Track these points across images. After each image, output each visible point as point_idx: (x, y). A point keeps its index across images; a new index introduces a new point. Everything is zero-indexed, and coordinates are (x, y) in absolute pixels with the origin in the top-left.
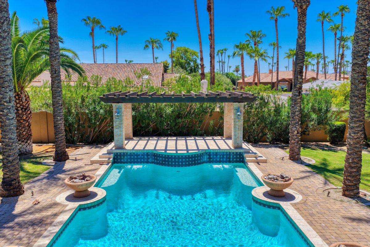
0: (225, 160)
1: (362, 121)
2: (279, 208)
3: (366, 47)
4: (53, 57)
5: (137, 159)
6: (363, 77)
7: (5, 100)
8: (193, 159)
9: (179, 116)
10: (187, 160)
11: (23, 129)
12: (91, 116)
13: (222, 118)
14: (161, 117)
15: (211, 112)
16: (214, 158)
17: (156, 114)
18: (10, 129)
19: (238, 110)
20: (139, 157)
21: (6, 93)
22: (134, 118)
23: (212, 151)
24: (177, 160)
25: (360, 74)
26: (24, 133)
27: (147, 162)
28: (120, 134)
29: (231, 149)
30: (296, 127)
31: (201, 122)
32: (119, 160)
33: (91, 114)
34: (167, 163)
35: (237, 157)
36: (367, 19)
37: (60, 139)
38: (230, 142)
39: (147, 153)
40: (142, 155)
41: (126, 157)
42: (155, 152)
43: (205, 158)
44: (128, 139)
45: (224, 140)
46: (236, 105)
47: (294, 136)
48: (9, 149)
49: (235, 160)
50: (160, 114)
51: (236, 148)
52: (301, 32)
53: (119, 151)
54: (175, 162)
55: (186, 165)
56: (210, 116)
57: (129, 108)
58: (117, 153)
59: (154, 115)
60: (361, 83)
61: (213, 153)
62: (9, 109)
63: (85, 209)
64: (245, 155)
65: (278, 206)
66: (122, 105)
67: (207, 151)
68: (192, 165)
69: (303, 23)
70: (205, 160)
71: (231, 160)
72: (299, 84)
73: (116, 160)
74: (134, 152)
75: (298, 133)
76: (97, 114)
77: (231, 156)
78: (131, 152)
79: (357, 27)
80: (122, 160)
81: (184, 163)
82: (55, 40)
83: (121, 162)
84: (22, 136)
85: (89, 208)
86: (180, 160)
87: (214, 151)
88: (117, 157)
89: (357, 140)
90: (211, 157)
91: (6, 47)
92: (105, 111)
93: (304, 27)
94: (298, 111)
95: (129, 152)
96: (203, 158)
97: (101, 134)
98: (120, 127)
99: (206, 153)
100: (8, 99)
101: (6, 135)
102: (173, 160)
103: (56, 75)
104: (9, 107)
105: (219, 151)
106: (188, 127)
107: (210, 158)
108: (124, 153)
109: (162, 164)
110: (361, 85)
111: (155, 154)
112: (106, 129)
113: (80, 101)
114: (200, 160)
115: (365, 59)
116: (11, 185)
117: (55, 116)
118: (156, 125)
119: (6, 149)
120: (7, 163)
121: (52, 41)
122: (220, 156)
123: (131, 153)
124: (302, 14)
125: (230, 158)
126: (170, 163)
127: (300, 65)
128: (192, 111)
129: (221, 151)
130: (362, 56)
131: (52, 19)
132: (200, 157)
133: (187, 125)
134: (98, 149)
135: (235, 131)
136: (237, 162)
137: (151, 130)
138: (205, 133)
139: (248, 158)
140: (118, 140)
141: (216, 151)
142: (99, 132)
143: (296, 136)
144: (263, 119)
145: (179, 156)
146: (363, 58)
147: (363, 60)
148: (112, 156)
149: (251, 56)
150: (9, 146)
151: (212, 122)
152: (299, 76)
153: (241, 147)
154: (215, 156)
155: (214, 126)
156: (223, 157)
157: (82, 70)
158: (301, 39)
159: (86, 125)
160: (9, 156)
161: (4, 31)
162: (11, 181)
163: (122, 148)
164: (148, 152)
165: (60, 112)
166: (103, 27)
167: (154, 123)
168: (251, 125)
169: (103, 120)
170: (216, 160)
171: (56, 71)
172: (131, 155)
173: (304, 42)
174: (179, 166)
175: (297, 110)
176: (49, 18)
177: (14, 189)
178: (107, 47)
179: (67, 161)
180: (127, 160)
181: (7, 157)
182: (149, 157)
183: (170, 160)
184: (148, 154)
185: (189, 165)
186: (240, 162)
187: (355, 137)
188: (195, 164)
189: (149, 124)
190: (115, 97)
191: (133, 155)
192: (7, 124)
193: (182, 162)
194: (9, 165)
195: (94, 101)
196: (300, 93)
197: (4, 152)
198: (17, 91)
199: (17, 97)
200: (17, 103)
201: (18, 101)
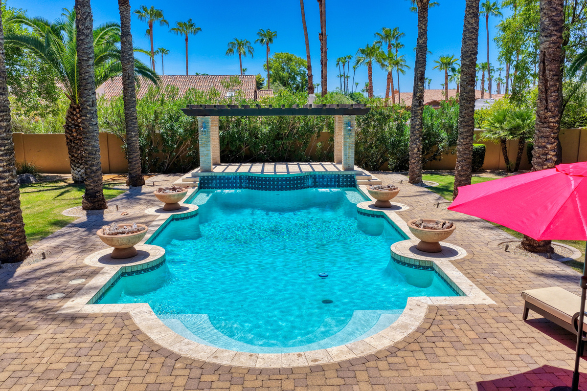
0: (333, 184)
1: (471, 126)
2: (383, 216)
3: (474, 46)
4: (126, 59)
5: (228, 183)
6: (470, 79)
7: (88, 104)
8: (295, 182)
9: (278, 136)
10: (288, 183)
12: (167, 136)
13: (332, 139)
14: (257, 137)
15: (319, 132)
16: (320, 182)
17: (250, 134)
18: (94, 136)
19: (348, 124)
20: (230, 181)
21: (89, 95)
22: (222, 139)
23: (317, 174)
24: (276, 183)
25: (468, 76)
27: (240, 187)
28: (208, 154)
29: (340, 171)
30: (416, 144)
31: (306, 144)
32: (206, 185)
33: (167, 134)
34: (264, 187)
35: (347, 180)
36: (474, 16)
37: (134, 159)
38: (341, 167)
39: (240, 176)
40: (234, 179)
41: (214, 181)
42: (250, 174)
43: (310, 182)
44: (216, 164)
45: (334, 165)
46: (346, 118)
47: (414, 154)
48: (93, 158)
49: (345, 184)
50: (254, 133)
51: (346, 170)
52: (422, 31)
53: (205, 174)
54: (274, 185)
55: (286, 189)
56: (317, 137)
57: (216, 126)
58: (204, 177)
59: (247, 134)
60: (469, 85)
61: (319, 176)
62: (92, 113)
63: (177, 219)
64: (356, 177)
65: (382, 214)
66: (209, 118)
67: (312, 174)
68: (294, 189)
69: (424, 20)
70: (310, 184)
71: (341, 184)
72: (420, 92)
73: (202, 185)
74: (224, 175)
75: (418, 151)
76: (174, 133)
77: (341, 180)
78: (221, 175)
79: (465, 26)
80: (210, 185)
81: (284, 187)
82: (128, 39)
83: (209, 188)
85: (182, 219)
86: (280, 183)
87: (320, 173)
88: (204, 182)
89: (466, 146)
90: (317, 180)
91: (89, 45)
92: (185, 131)
93: (425, 25)
94: (418, 125)
95: (218, 175)
96: (307, 181)
97: (179, 161)
98: (206, 145)
99: (311, 176)
100: (91, 103)
101: (89, 142)
102: (272, 183)
103: (129, 81)
104: (92, 112)
105: (326, 173)
106: (290, 151)
107: (315, 182)
108: (212, 176)
109: (258, 189)
110: (469, 87)
111: (249, 176)
112: (186, 154)
113: (152, 117)
114: (303, 183)
115: (473, 60)
117: (129, 131)
118: (249, 149)
119: (89, 157)
120: (91, 173)
121: (124, 39)
122: (327, 179)
123: (220, 177)
124: (422, 9)
125: (339, 182)
126: (268, 187)
127: (421, 69)
128: (295, 131)
129: (328, 173)
130: (470, 56)
131: (125, 13)
132: (304, 180)
133: (289, 148)
134: (177, 177)
135: (345, 150)
136: (347, 186)
137: (244, 155)
138: (311, 159)
139: (359, 180)
140: (205, 161)
141: (323, 174)
142: (177, 158)
143: (416, 154)
144: (383, 140)
145: (278, 178)
146: (471, 58)
147: (470, 61)
148: (198, 179)
149: (383, 65)
150: (93, 154)
151: (319, 144)
152: (419, 83)
153: (352, 169)
154: (321, 180)
155: (323, 149)
156: (331, 181)
157: (156, 77)
158: (421, 39)
159: (160, 148)
160: (92, 165)
161: (87, 28)
162: (95, 193)
163: (209, 171)
164: (241, 174)
165: (134, 127)
166: (166, 22)
167: (247, 145)
168: (369, 147)
169: (181, 143)
170: (323, 184)
171: (129, 77)
172: (220, 178)
173: (425, 43)
174: (278, 189)
175: (418, 123)
176: (121, 11)
177: (98, 201)
178: (168, 52)
179: (143, 186)
180: (216, 185)
181: (91, 166)
182: (242, 181)
183: (268, 183)
184: (241, 178)
185: (290, 189)
186: (351, 186)
187: (464, 143)
188: (297, 188)
189: (240, 148)
190: (201, 108)
191: (223, 179)
192: (90, 130)
193: (282, 185)
194: (93, 175)
195: (171, 118)
196: (420, 103)
197: (87, 161)
198: (77, 102)
199: (77, 110)
200: (78, 118)
201: (78, 115)
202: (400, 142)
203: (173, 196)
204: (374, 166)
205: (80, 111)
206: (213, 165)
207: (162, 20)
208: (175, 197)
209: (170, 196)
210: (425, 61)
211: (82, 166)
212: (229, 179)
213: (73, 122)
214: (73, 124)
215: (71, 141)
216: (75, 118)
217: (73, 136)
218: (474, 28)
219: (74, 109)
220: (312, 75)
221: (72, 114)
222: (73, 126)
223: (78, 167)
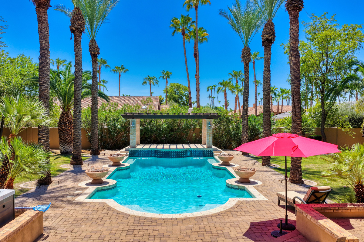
0: (201, 155)
1: (269, 124)
2: (225, 170)
3: (268, 86)
4: (94, 89)
6: (268, 101)
7: (77, 111)
8: (181, 154)
9: (172, 130)
10: (177, 154)
12: (112, 129)
13: (201, 132)
14: (160, 130)
15: (194, 128)
16: (194, 154)
17: (156, 129)
18: (79, 127)
19: (209, 123)
20: (146, 153)
21: (78, 107)
22: (141, 131)
23: (193, 149)
24: (170, 154)
25: (266, 100)
26: (69, 138)
27: (151, 156)
28: (134, 138)
29: (205, 148)
30: (245, 134)
31: (187, 134)
32: (133, 155)
33: (112, 128)
34: (164, 156)
35: (208, 153)
36: (268, 72)
37: (95, 141)
38: (205, 146)
39: (151, 151)
40: (148, 152)
41: (137, 153)
42: (156, 150)
43: (189, 154)
45: (202, 146)
46: (208, 120)
47: (244, 139)
48: (78, 138)
49: (207, 155)
50: (158, 128)
51: (208, 148)
52: (246, 77)
54: (169, 155)
55: (176, 157)
56: (193, 130)
57: (138, 124)
58: (132, 150)
59: (155, 129)
60: (267, 104)
61: (193, 151)
62: (79, 116)
63: (120, 170)
64: (213, 152)
65: (224, 169)
66: (136, 120)
67: (190, 150)
68: (180, 157)
69: (247, 71)
70: (189, 155)
71: (205, 155)
72: (246, 107)
73: (131, 155)
74: (143, 149)
75: (246, 138)
76: (115, 127)
77: (205, 153)
78: (141, 150)
79: (264, 76)
80: (135, 155)
81: (175, 156)
82: (96, 79)
83: (134, 156)
85: (122, 170)
86: (172, 154)
87: (194, 149)
88: (132, 153)
89: (267, 134)
90: (192, 153)
91: (80, 83)
92: (121, 126)
93: (248, 74)
94: (246, 124)
95: (140, 150)
96: (187, 153)
97: (117, 143)
98: (134, 134)
99: (189, 151)
100: (79, 111)
101: (76, 131)
102: (168, 154)
103: (95, 100)
105: (197, 149)
106: (178, 138)
107: (191, 154)
108: (136, 150)
109: (161, 157)
110: (267, 105)
111: (156, 151)
112: (121, 139)
113: (105, 119)
114: (185, 154)
115: (268, 92)
116: (78, 158)
117: (93, 126)
118: (156, 137)
119: (76, 138)
121: (94, 79)
122: (198, 152)
123: (140, 151)
124: (246, 66)
125: (204, 154)
126: (166, 156)
127: (246, 96)
128: (181, 127)
129: (198, 149)
130: (267, 90)
131: (95, 67)
132: (185, 153)
133: (178, 137)
134: (116, 151)
135: (208, 137)
136: (208, 156)
137: (153, 139)
138: (189, 143)
139: (215, 153)
140: (132, 142)
141: (195, 149)
142: (116, 141)
143: (245, 139)
144: (229, 133)
145: (171, 151)
146: (267, 91)
147: (267, 92)
148: (129, 152)
149: (233, 92)
151: (194, 134)
152: (246, 103)
153: (211, 147)
154: (195, 153)
155: (196, 137)
156: (200, 153)
157: (108, 98)
158: (246, 80)
159: (107, 136)
161: (80, 75)
162: (78, 156)
163: (135, 147)
164: (152, 149)
165: (96, 124)
167: (155, 135)
168: (221, 136)
169: (119, 133)
170: (196, 155)
171: (95, 98)
172: (141, 151)
173: (248, 82)
174: (171, 158)
175: (246, 123)
176: (93, 66)
177: (79, 160)
178: (107, 82)
179: (99, 155)
180: (138, 155)
181: (76, 142)
182: (152, 153)
183: (166, 154)
185: (178, 157)
186: (211, 156)
187: (266, 133)
188: (182, 157)
189: (151, 136)
190: (132, 114)
191: (142, 152)
193: (173, 155)
194: (77, 147)
195: (114, 119)
196: (246, 113)
197: (75, 140)
198: (66, 111)
199: (66, 115)
200: (66, 119)
201: (66, 118)
202: (238, 134)
203: (118, 158)
204: (224, 147)
205: (67, 115)
206: (137, 145)
207: (107, 65)
208: (119, 159)
209: (116, 158)
210: (249, 91)
211: (66, 145)
212: (145, 152)
213: (63, 121)
214: (63, 122)
215: (61, 131)
216: (64, 119)
217: (62, 129)
218: (268, 77)
219: (64, 114)
220: (191, 97)
221: (63, 117)
222: (63, 123)
223: (64, 145)
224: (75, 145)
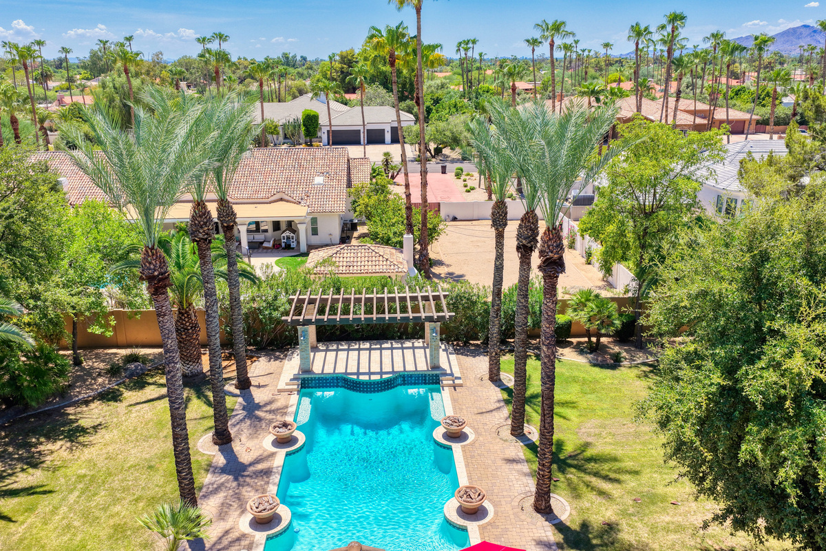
0: (420, 382)
5: (326, 383)
8: (386, 384)
10: (380, 386)
11: (194, 349)
19: (434, 330)
23: (408, 373)
24: (369, 387)
27: (337, 386)
32: (307, 386)
34: (358, 389)
35: (433, 378)
40: (332, 379)
42: (347, 376)
43: (399, 381)
46: (432, 325)
49: (430, 382)
51: (433, 368)
53: (306, 376)
54: (367, 388)
55: (378, 391)
58: (304, 378)
64: (441, 378)
65: (451, 448)
66: (306, 327)
67: (402, 374)
68: (384, 390)
70: (399, 383)
71: (427, 382)
73: (303, 385)
77: (428, 378)
78: (320, 376)
80: (311, 385)
81: (376, 390)
83: (310, 388)
84: (192, 356)
85: (294, 453)
86: (372, 386)
87: (410, 373)
88: (305, 382)
90: (406, 379)
95: (317, 376)
96: (396, 381)
98: (306, 350)
99: (400, 376)
102: (365, 386)
107: (404, 380)
108: (312, 378)
109: (354, 390)
111: (345, 378)
114: (393, 383)
122: (416, 377)
123: (319, 378)
125: (425, 380)
126: (362, 390)
129: (419, 373)
132: (394, 381)
135: (431, 351)
136: (432, 385)
139: (444, 381)
140: (304, 363)
141: (413, 373)
145: (370, 383)
148: (300, 382)
153: (438, 367)
154: (410, 379)
156: (418, 379)
162: (222, 431)
164: (338, 376)
170: (411, 382)
174: (371, 392)
177: (227, 437)
179: (251, 388)
180: (316, 385)
182: (339, 381)
183: (362, 386)
184: (337, 379)
185: (382, 391)
186: (435, 385)
188: (388, 389)
190: (300, 320)
191: (322, 380)
193: (374, 388)
198: (185, 307)
199: (186, 315)
200: (187, 322)
201: (187, 320)
205: (188, 315)
212: (326, 379)
213: (182, 326)
214: (182, 328)
215: (180, 342)
216: (184, 322)
217: (183, 338)
219: (183, 315)
221: (181, 318)
222: (182, 330)
223: (188, 364)
224: (217, 415)
